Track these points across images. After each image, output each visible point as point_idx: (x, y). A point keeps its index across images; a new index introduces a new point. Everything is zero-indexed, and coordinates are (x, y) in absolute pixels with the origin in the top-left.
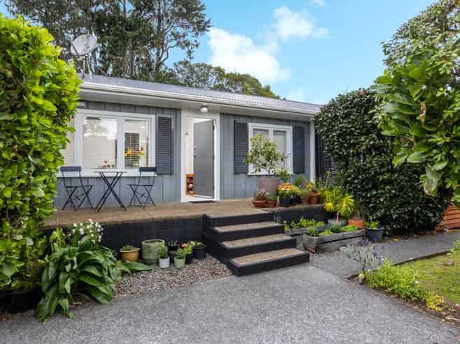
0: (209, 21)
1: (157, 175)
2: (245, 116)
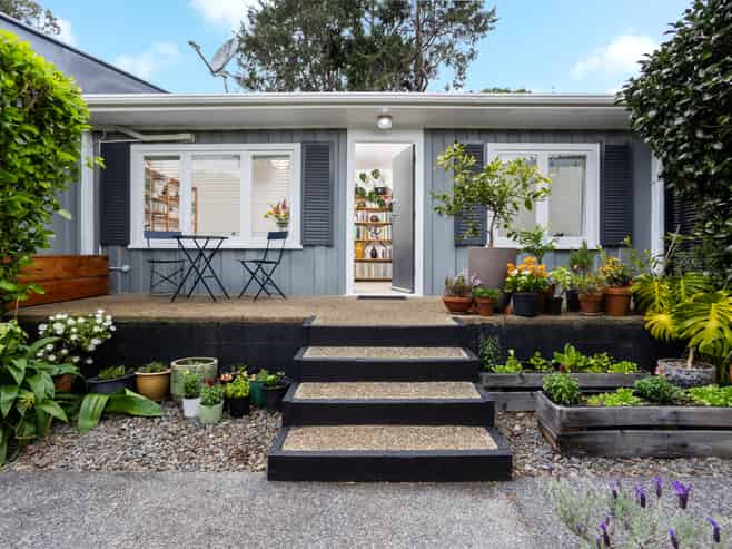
0: (493, 11)
1: (304, 246)
2: (481, 131)
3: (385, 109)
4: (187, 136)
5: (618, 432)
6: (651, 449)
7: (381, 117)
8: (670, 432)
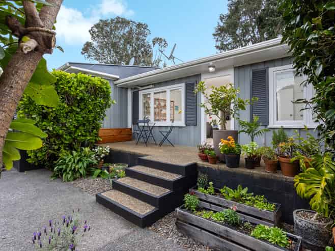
1: (186, 125)
2: (265, 62)
3: (211, 63)
4: (151, 86)
5: (199, 229)
6: (214, 245)
7: (210, 67)
8: (223, 240)
